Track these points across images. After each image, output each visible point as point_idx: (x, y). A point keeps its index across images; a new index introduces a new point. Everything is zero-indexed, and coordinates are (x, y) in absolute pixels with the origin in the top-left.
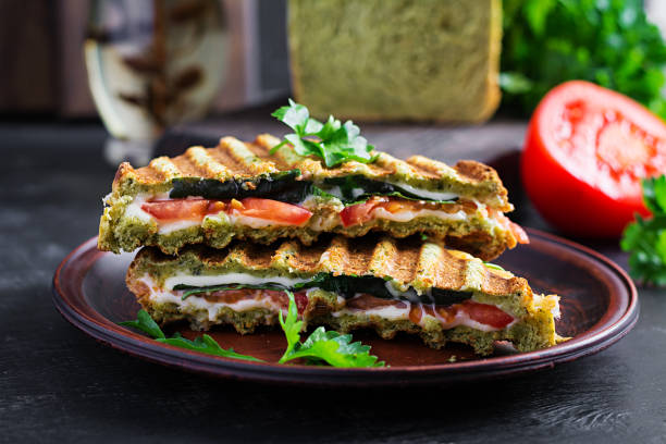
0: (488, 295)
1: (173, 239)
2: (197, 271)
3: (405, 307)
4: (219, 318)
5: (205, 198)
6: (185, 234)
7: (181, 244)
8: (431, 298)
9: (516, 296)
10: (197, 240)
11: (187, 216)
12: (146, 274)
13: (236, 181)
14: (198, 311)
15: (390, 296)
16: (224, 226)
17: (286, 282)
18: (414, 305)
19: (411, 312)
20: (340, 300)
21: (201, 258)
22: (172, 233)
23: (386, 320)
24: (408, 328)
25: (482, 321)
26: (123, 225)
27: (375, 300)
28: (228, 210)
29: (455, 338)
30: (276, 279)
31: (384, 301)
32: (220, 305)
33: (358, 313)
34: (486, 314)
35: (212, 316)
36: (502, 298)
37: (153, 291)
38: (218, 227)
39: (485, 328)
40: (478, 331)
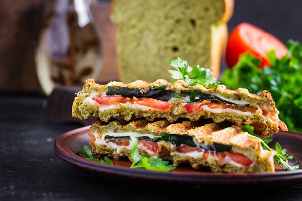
0: (239, 148)
1: (105, 114)
2: (116, 131)
3: (202, 151)
4: (122, 153)
5: (123, 95)
6: (110, 112)
7: (109, 116)
8: (214, 148)
9: (252, 149)
10: (116, 115)
11: (112, 103)
12: (96, 131)
13: (137, 89)
14: (113, 150)
15: (195, 146)
16: (128, 109)
17: (151, 137)
18: (206, 151)
19: (203, 156)
20: (172, 146)
21: (118, 125)
22: (105, 111)
23: (193, 158)
24: (203, 162)
25: (238, 162)
26: (82, 106)
27: (189, 148)
28: (132, 101)
29: (226, 170)
30: (148, 135)
31: (193, 148)
32: (123, 147)
33: (181, 155)
34: (240, 158)
35: (118, 152)
36: (246, 149)
37: (97, 139)
38: (125, 109)
39: (239, 165)
40: (236, 167)
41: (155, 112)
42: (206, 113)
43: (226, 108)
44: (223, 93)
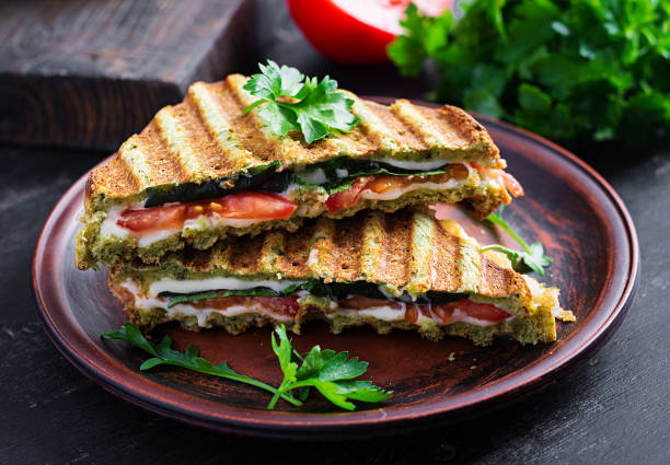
0: (485, 297)
1: (153, 250)
2: (181, 276)
3: (400, 308)
4: (208, 322)
5: (183, 202)
6: (165, 243)
7: (162, 253)
8: (426, 299)
9: (514, 298)
10: (178, 247)
11: (165, 226)
12: (129, 279)
13: (213, 181)
14: (187, 317)
15: (383, 297)
16: (205, 232)
17: (276, 286)
18: (409, 305)
19: (407, 314)
20: (333, 305)
21: (184, 263)
22: (152, 245)
23: (381, 320)
24: (406, 326)
25: (480, 317)
26: (100, 244)
27: (368, 301)
28: (208, 212)
29: (453, 333)
30: (264, 283)
31: (379, 301)
32: (208, 311)
33: (352, 314)
34: (484, 311)
35: (201, 322)
36: (500, 299)
37: (137, 298)
38: (199, 233)
39: (484, 323)
40: (477, 326)
41: (262, 225)
42: (368, 202)
43: (407, 183)
44: (398, 154)
